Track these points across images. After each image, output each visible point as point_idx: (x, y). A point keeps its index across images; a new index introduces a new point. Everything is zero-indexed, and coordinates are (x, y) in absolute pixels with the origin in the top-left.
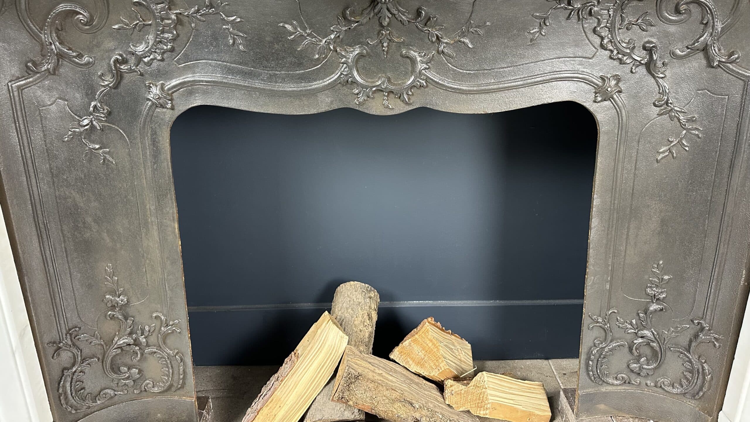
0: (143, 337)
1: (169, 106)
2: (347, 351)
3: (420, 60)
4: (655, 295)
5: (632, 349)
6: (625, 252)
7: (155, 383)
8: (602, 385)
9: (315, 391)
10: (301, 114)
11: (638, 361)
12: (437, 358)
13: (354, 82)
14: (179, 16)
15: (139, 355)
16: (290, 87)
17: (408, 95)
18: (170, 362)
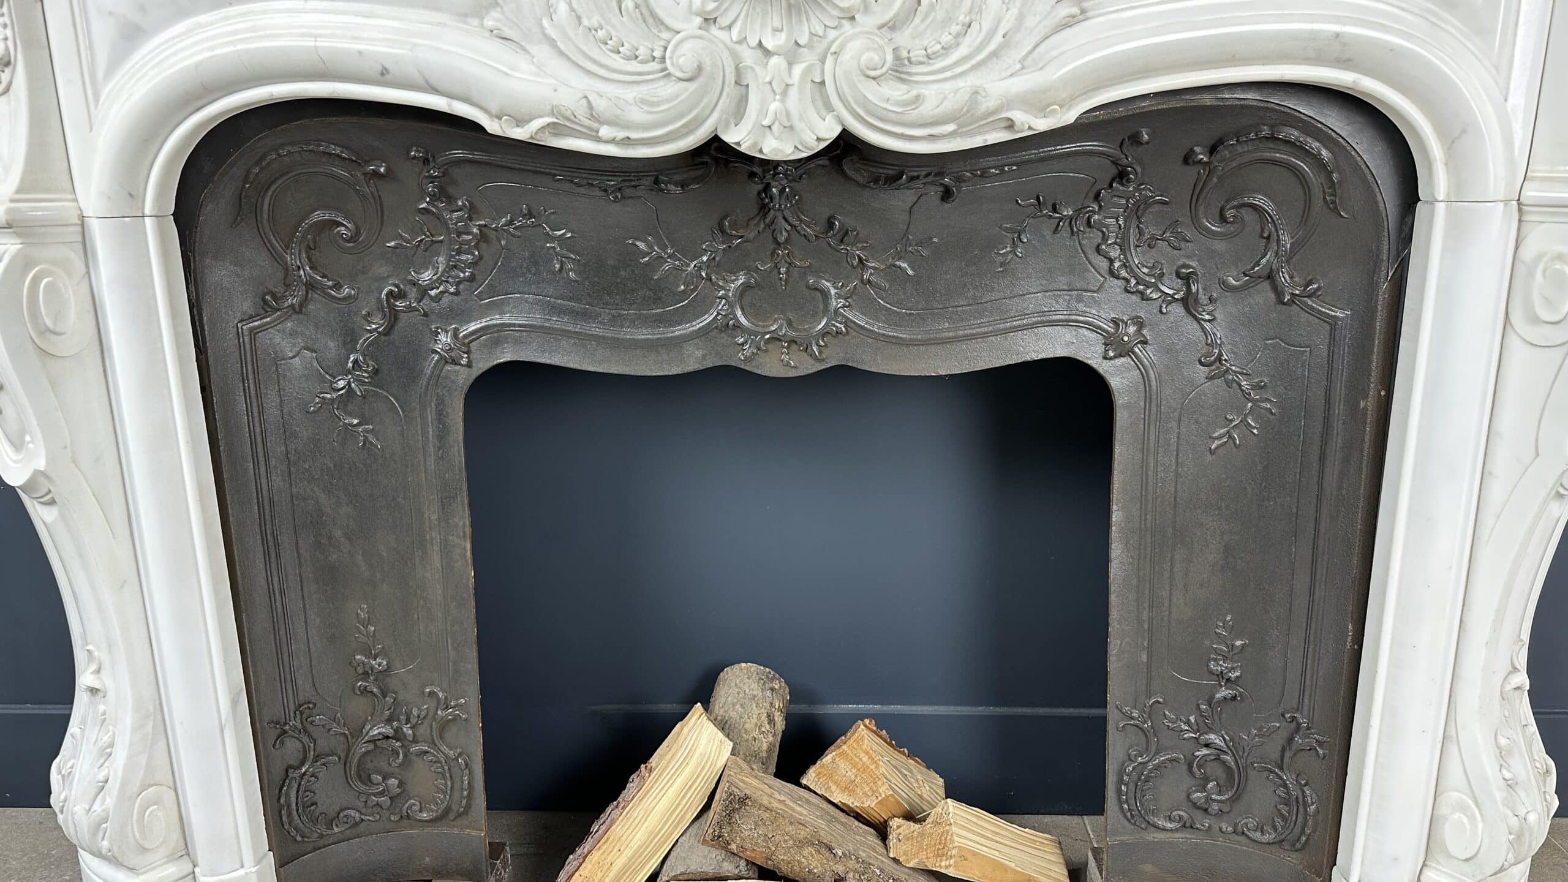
0: (408, 726)
1: (464, 361)
2: (729, 764)
3: (836, 293)
4: (1222, 672)
5: (1192, 767)
6: (1170, 600)
7: (423, 805)
8: (1145, 829)
9: (676, 827)
10: (658, 374)
11: (1203, 789)
12: (875, 779)
13: (738, 326)
14: (483, 229)
15: (401, 756)
16: (644, 334)
17: (819, 346)
18: (449, 769)
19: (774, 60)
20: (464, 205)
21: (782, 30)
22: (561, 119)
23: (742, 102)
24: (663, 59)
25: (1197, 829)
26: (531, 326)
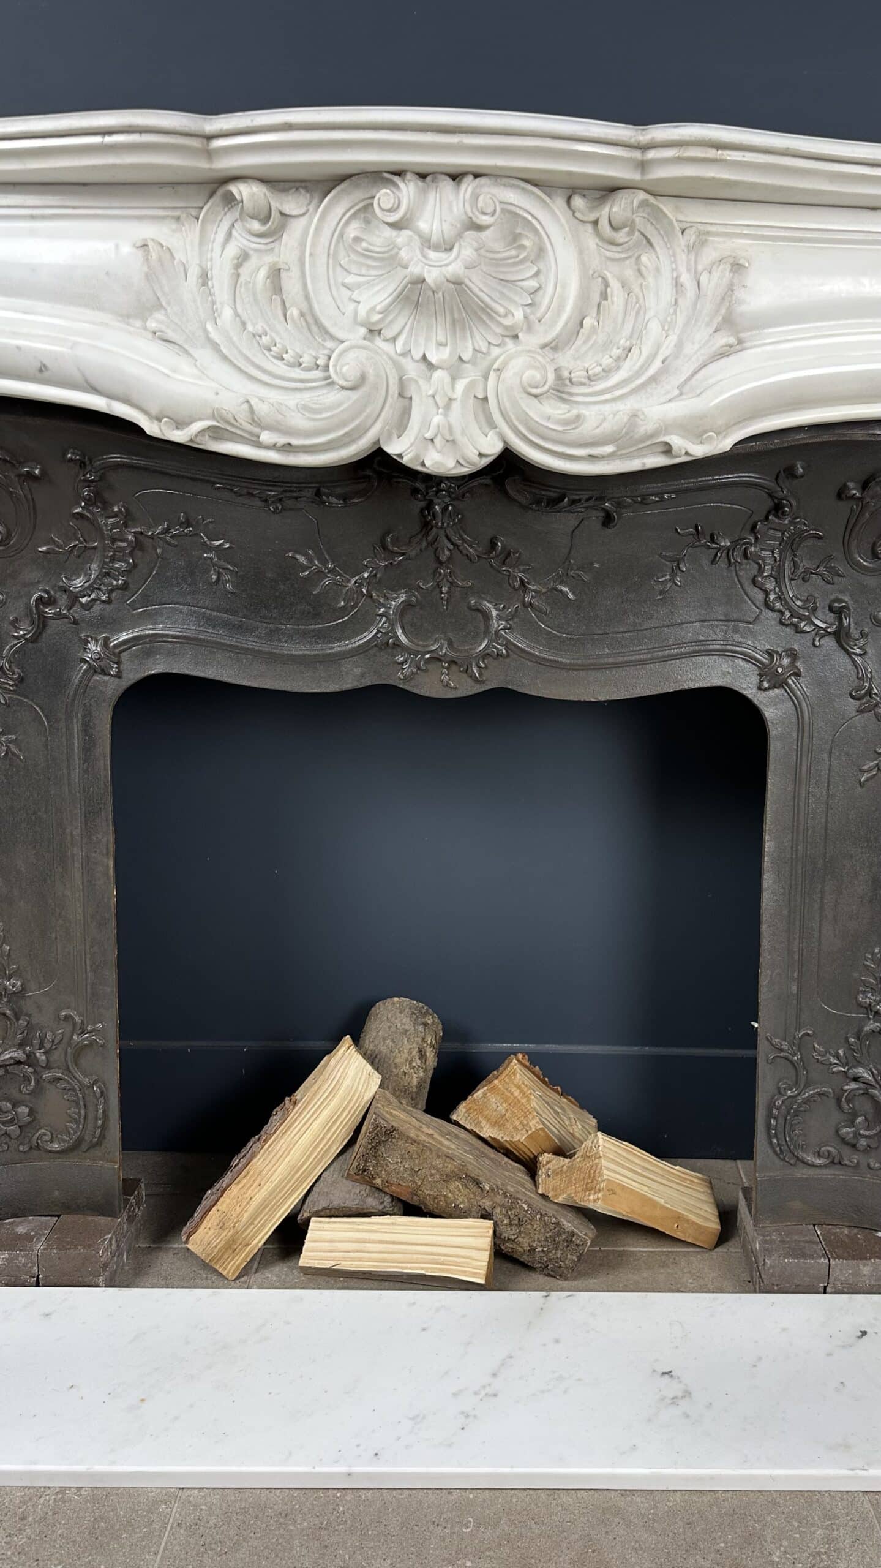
0: (42, 1051)
1: (113, 672)
2: (377, 1096)
3: (497, 615)
4: (870, 1005)
5: (841, 1101)
6: (820, 932)
7: (54, 1136)
8: (795, 1165)
9: (319, 1161)
11: (851, 1123)
12: (525, 1113)
13: (398, 645)
14: (139, 536)
15: (33, 1083)
16: (302, 649)
17: (479, 667)
18: (83, 1097)
19: (438, 374)
20: (120, 510)
21: (446, 345)
22: (222, 422)
23: (406, 412)
24: (327, 367)
25: (846, 1165)
26: (184, 638)
